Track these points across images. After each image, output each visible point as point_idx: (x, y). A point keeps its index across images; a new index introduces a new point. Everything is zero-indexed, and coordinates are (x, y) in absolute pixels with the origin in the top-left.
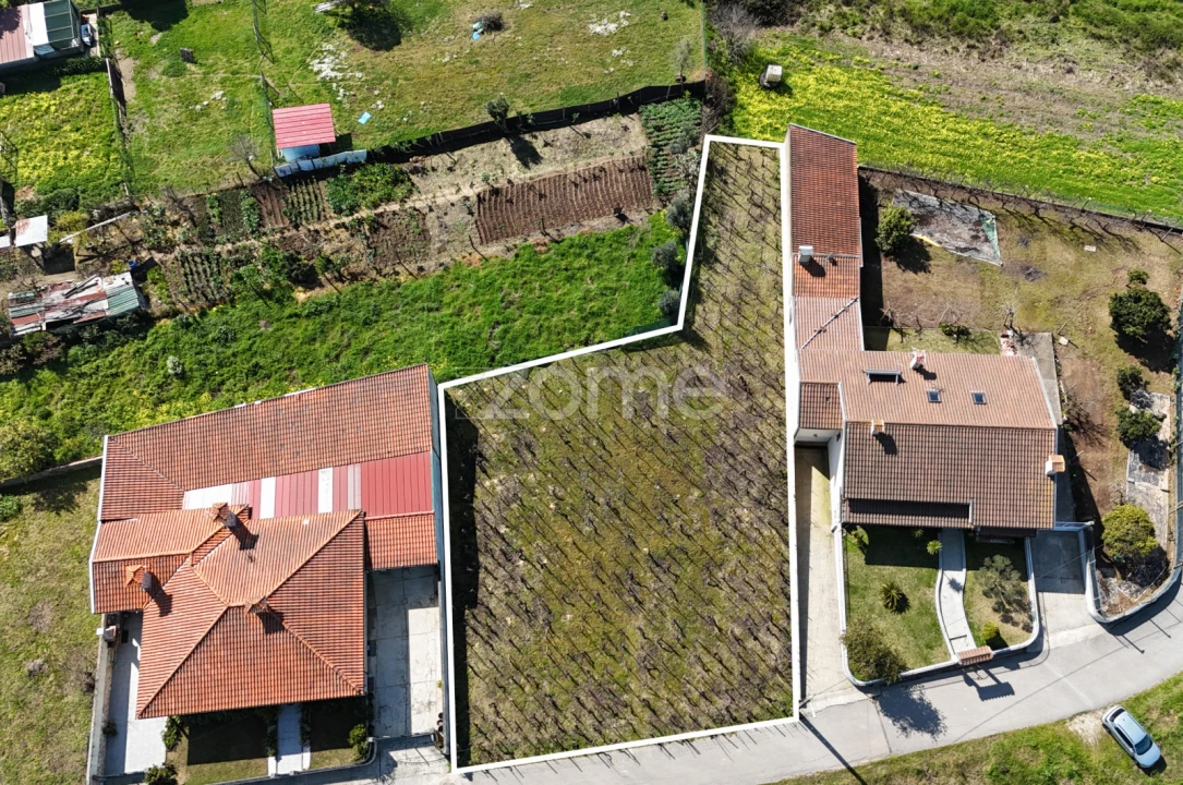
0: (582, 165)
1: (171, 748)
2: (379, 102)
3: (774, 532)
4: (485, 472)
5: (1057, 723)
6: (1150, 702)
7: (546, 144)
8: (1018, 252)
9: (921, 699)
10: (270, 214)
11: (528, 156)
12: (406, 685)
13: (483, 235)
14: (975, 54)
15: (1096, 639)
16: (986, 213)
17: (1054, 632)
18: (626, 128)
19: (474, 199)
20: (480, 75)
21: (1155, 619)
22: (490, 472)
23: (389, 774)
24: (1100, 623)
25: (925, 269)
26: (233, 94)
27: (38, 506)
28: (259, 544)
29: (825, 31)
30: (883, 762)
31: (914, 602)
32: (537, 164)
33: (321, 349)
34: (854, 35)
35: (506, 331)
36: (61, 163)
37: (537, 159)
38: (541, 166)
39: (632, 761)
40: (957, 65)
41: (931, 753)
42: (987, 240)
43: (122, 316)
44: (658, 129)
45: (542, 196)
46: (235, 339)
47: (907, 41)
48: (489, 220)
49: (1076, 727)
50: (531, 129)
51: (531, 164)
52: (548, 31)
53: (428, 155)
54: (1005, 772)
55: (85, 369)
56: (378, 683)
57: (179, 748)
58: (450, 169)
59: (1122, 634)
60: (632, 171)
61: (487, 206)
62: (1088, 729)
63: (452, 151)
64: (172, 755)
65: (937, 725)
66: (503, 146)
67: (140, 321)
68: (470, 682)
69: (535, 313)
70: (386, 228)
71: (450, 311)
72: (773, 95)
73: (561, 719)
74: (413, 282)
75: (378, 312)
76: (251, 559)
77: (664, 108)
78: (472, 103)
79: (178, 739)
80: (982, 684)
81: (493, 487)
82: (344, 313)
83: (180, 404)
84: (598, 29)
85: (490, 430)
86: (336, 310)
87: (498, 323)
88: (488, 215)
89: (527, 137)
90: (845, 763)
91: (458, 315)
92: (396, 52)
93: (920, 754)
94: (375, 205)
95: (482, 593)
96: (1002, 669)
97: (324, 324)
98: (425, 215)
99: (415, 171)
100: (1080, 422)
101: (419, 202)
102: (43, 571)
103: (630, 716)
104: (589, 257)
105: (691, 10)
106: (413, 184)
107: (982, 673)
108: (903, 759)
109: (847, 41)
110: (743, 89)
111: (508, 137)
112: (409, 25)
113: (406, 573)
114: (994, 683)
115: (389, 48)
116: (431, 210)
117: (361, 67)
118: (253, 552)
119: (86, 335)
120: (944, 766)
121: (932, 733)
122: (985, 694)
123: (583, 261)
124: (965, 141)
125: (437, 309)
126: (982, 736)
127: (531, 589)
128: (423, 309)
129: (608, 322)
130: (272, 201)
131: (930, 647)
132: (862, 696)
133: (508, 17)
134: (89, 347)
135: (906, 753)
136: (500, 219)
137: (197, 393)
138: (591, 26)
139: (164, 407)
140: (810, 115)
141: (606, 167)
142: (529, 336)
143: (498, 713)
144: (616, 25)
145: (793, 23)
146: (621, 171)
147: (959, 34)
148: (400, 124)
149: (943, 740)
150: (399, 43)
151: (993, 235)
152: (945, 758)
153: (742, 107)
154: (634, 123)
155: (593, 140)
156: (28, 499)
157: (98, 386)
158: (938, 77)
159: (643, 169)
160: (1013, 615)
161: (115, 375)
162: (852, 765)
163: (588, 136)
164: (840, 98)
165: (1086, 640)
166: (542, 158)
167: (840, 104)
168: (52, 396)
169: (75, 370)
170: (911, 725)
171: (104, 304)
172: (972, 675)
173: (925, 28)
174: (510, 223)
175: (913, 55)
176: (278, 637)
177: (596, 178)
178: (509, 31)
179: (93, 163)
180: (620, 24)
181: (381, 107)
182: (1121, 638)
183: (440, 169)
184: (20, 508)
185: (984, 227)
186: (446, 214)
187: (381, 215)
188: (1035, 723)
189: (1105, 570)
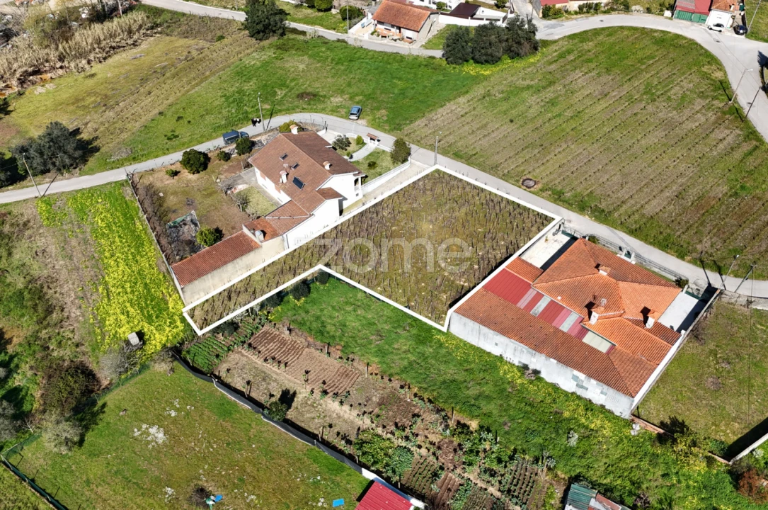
2: (320, 504)
8: (182, 210)
10: (449, 490)
11: (287, 398)
13: (355, 378)
14: (54, 285)
16: (167, 227)
18: (228, 370)
20: (249, 469)
22: (460, 287)
24: (325, 130)
25: (217, 229)
28: (587, 302)
31: (368, 161)
32: (289, 391)
33: (487, 389)
34: (72, 333)
38: (288, 387)
40: (68, 287)
42: (183, 221)
44: (217, 356)
47: (62, 312)
48: (344, 383)
51: (291, 392)
58: (331, 426)
60: (255, 348)
61: (337, 390)
66: (291, 415)
71: (409, 355)
72: (147, 337)
73: (511, 211)
74: (412, 384)
76: (595, 297)
77: (200, 362)
78: (274, 456)
81: (465, 282)
83: (583, 420)
84: (160, 436)
88: (341, 385)
91: (409, 351)
99: (349, 442)
101: (366, 422)
102: (704, 402)
103: (488, 198)
105: (109, 403)
106: (358, 434)
109: (80, 332)
110: (151, 351)
118: (592, 300)
124: (122, 259)
127: (485, 245)
130: (441, 498)
131: (378, 153)
133: (189, 492)
136: (338, 378)
137: (569, 420)
138: (160, 442)
139: (592, 426)
140: (150, 317)
141: (262, 359)
144: (150, 430)
145: (81, 362)
146: (259, 352)
147: (42, 296)
148: (325, 479)
151: (179, 220)
153: (165, 344)
154: (222, 370)
155: (250, 378)
159: (250, 345)
163: (248, 383)
164: (128, 312)
166: (283, 391)
167: (131, 310)
173: (47, 310)
174: (337, 373)
175: (72, 304)
177: (274, 358)
178: (200, 483)
180: (147, 428)
181: (322, 500)
183: (336, 431)
185: (176, 225)
186: (360, 404)
188: (373, 129)
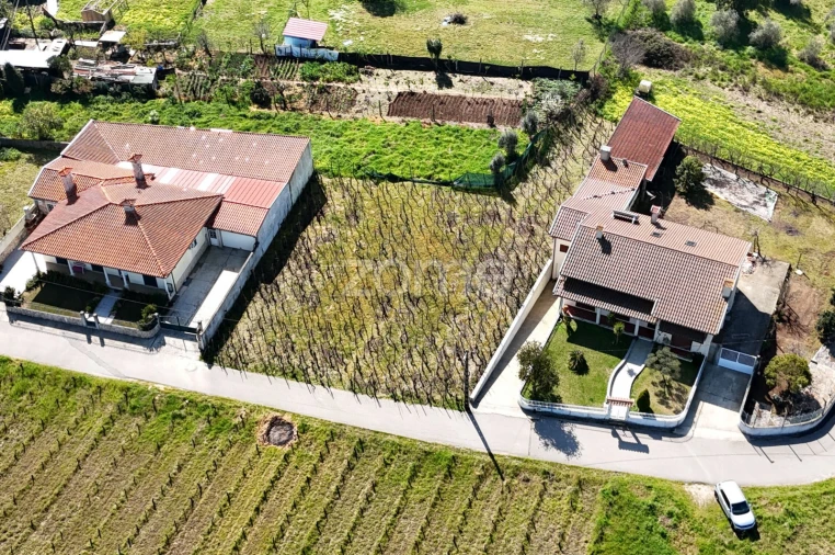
0: (478, 95)
1: (28, 289)
2: (362, 38)
3: (508, 309)
4: (319, 221)
5: (677, 482)
6: (764, 494)
7: (461, 81)
8: (788, 219)
9: (570, 432)
11: (444, 82)
12: (198, 306)
13: (391, 112)
14: (811, 117)
15: (737, 443)
16: (772, 191)
17: (703, 426)
18: (521, 86)
19: (395, 94)
21: (792, 446)
22: (323, 223)
23: (156, 348)
24: (745, 434)
25: (706, 208)
26: (273, 14)
27: (29, 160)
28: (148, 189)
29: (698, 78)
30: (519, 459)
31: (593, 372)
32: (448, 88)
34: (719, 85)
35: (377, 158)
36: (150, 19)
37: (450, 85)
38: (450, 90)
39: (329, 395)
40: (794, 118)
41: (561, 466)
42: (765, 205)
43: (139, 85)
45: (442, 103)
46: (199, 116)
47: (759, 97)
48: (399, 106)
49: (693, 489)
50: (454, 72)
51: (444, 87)
52: (495, 32)
53: (378, 67)
54: (614, 493)
55: (101, 106)
56: (180, 300)
57: (32, 292)
58: (389, 77)
59: (760, 446)
60: (513, 106)
61: (402, 99)
62: (703, 495)
63: (395, 69)
64: (27, 294)
65: (574, 451)
66: (431, 75)
67: (148, 93)
68: (242, 319)
69: (402, 154)
70: (329, 93)
73: (293, 357)
75: (297, 127)
76: (139, 192)
77: (554, 82)
79: (35, 286)
80: (624, 439)
81: (320, 230)
82: (276, 123)
84: (529, 38)
85: (336, 203)
86: (271, 120)
87: (374, 152)
88: (400, 103)
89: (450, 75)
90: (488, 449)
91: (350, 142)
92: (388, 19)
93: (552, 464)
94: (328, 81)
95: (279, 278)
96: (647, 436)
97: (260, 124)
98: (357, 94)
99: (366, 73)
100: (789, 319)
101: (358, 87)
102: (11, 190)
103: (342, 370)
104: (457, 137)
106: (360, 78)
107: (628, 433)
108: (537, 462)
109: (712, 87)
110: (620, 92)
111: (436, 72)
112: (403, 9)
113: (234, 252)
114: (635, 442)
115: (383, 16)
116: (364, 92)
117: (361, 21)
118: (142, 190)
119: (112, 89)
120: (568, 476)
121: (568, 454)
122: (623, 445)
123: (452, 139)
125: (338, 137)
126: (608, 469)
127: (314, 287)
128: (328, 134)
129: (451, 172)
130: (265, 65)
131: (592, 400)
132: (524, 415)
133: (471, 20)
134: (110, 97)
135: (541, 459)
136: (407, 107)
138: (526, 36)
141: (496, 100)
142: (391, 164)
143: (250, 341)
144: (543, 39)
145: (675, 70)
146: (505, 105)
147: (803, 103)
149: (573, 461)
150: (391, 15)
151: (771, 205)
152: (571, 473)
153: (614, 102)
154: (528, 85)
155: (495, 86)
156: (27, 156)
157: (102, 116)
158: (775, 121)
159: (521, 107)
160: (670, 402)
161: (117, 114)
162: (493, 453)
163: (492, 84)
164: (691, 113)
165: (727, 440)
166: (454, 86)
167: (690, 116)
168: (72, 114)
169: (95, 106)
170: (553, 444)
171: (131, 78)
172: (619, 432)
173: (778, 95)
174: (413, 110)
175: (762, 106)
176: (131, 229)
177: (485, 104)
178: (468, 26)
179: (169, 23)
180: (546, 39)
181: (361, 40)
182: (757, 448)
183: (382, 75)
184: (18, 158)
185: (766, 199)
186: (372, 96)
187: (330, 87)
188: (657, 477)
189: (764, 405)
